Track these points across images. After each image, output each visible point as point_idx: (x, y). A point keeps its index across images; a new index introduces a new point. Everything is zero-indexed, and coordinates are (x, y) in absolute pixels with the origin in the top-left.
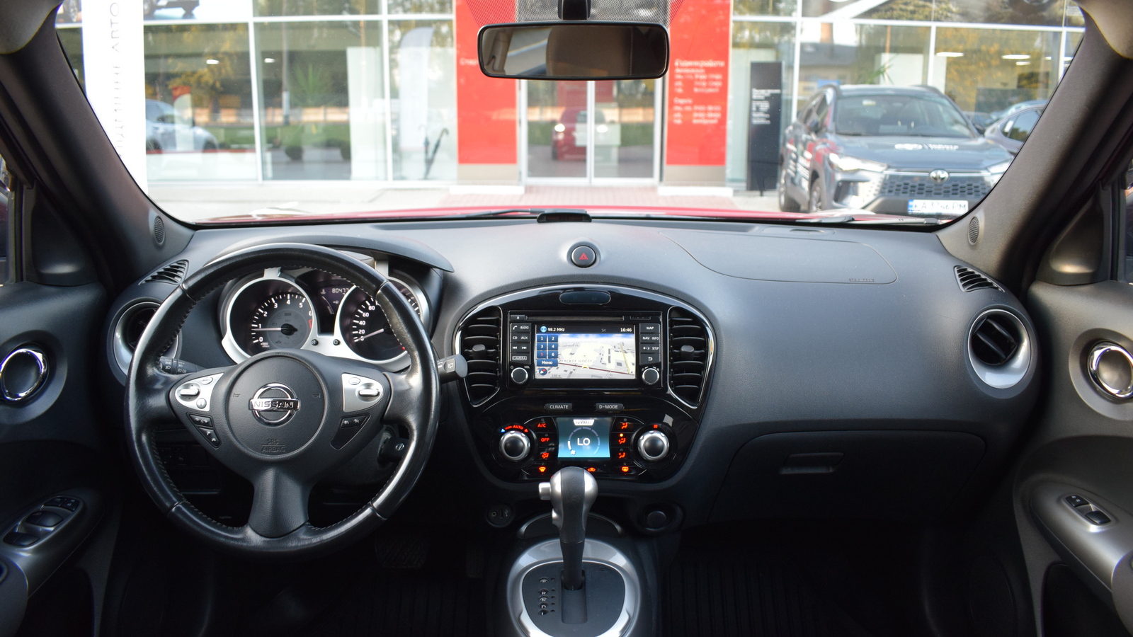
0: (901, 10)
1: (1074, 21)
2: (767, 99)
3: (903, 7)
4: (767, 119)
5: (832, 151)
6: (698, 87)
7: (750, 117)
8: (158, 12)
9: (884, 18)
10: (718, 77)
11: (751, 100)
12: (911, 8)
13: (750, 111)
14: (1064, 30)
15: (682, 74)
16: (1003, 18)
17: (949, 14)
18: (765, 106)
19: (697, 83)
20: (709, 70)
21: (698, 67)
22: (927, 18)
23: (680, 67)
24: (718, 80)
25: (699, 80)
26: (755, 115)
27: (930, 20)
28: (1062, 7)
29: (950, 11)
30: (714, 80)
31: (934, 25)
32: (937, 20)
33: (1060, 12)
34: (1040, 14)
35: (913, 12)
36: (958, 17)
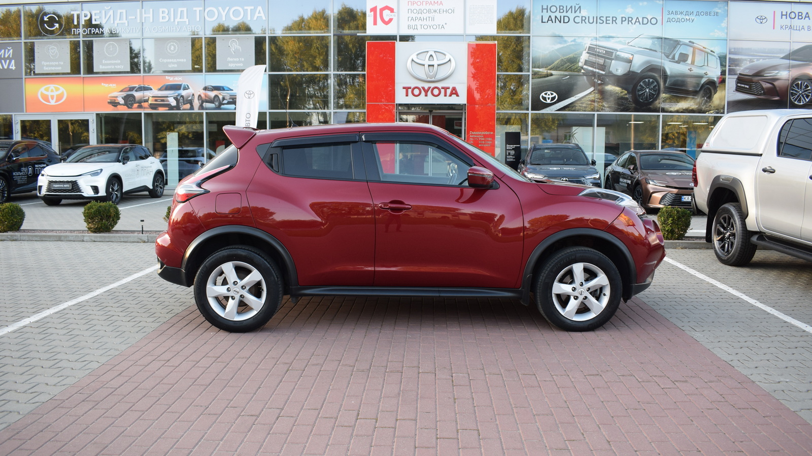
0: (580, 106)
1: (666, 110)
2: (513, 149)
3: (581, 105)
4: (514, 159)
5: (526, 171)
6: (481, 144)
7: (506, 158)
8: (222, 106)
9: (572, 111)
10: (490, 139)
11: (506, 150)
12: (584, 105)
13: (506, 155)
14: (661, 114)
15: (473, 138)
16: (630, 109)
17: (603, 108)
18: (513, 152)
19: (480, 142)
20: (485, 136)
21: (481, 135)
22: (593, 110)
23: (472, 135)
24: (490, 141)
25: (481, 140)
26: (508, 157)
27: (594, 111)
28: (660, 103)
29: (603, 106)
30: (488, 141)
31: (596, 113)
32: (598, 111)
33: (658, 106)
34: (648, 107)
35: (586, 107)
36: (608, 109)
